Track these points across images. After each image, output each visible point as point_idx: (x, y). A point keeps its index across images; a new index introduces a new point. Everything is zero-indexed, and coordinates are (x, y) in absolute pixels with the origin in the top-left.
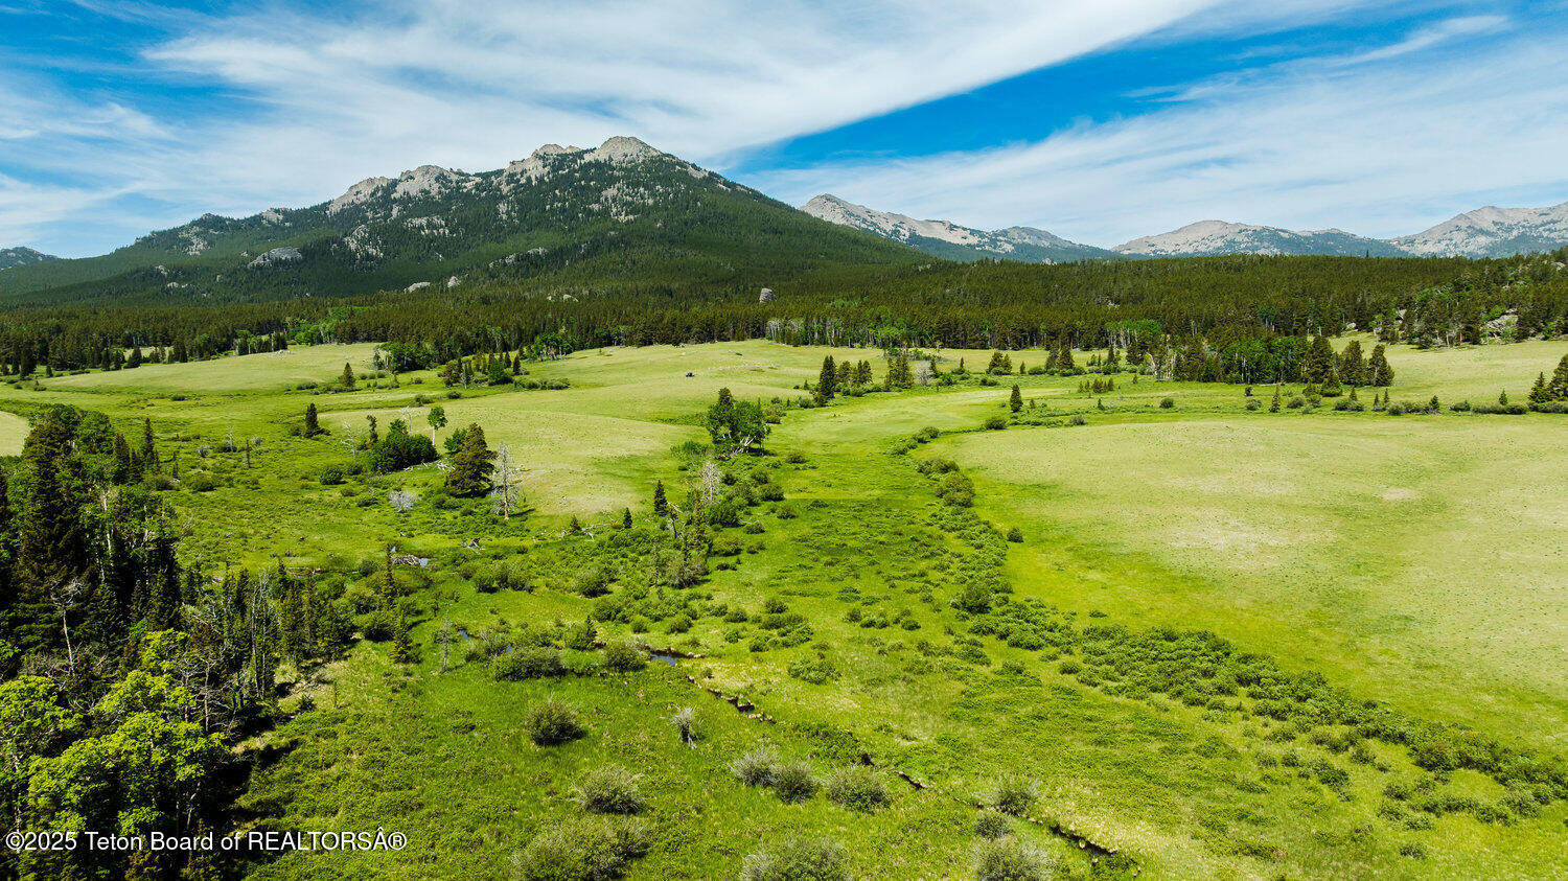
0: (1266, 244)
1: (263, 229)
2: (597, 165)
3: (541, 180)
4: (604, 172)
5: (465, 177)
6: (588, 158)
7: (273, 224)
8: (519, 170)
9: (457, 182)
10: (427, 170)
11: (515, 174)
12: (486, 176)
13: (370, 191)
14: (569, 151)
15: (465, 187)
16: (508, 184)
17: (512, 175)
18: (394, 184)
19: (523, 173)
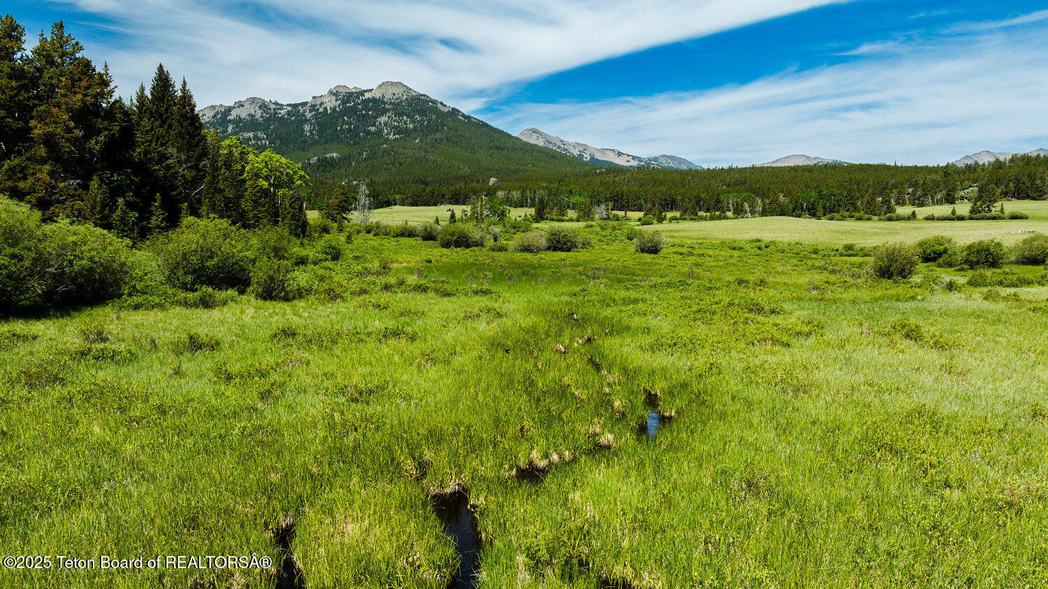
2: (374, 100)
3: (334, 110)
4: (379, 106)
5: (281, 106)
6: (367, 95)
8: (319, 103)
9: (275, 110)
10: (253, 100)
11: (316, 105)
12: (295, 106)
13: (214, 113)
14: (354, 91)
15: (280, 113)
16: (311, 111)
17: (313, 106)
18: (229, 109)
19: (322, 104)
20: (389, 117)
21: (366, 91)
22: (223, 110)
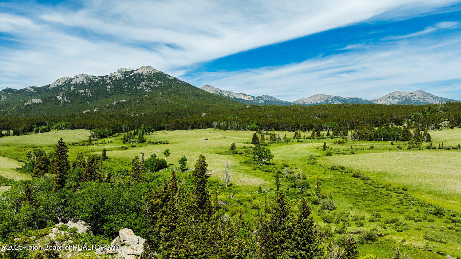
0: (337, 101)
1: (27, 93)
2: (138, 74)
3: (120, 79)
4: (141, 77)
5: (96, 78)
6: (135, 72)
7: (30, 91)
8: (113, 76)
9: (93, 79)
10: (82, 75)
11: (112, 77)
12: (102, 77)
13: (64, 81)
14: (129, 70)
15: (95, 81)
16: (109, 80)
17: (111, 77)
18: (71, 79)
19: (114, 76)
20: (146, 82)
21: (135, 70)
22: (68, 79)
